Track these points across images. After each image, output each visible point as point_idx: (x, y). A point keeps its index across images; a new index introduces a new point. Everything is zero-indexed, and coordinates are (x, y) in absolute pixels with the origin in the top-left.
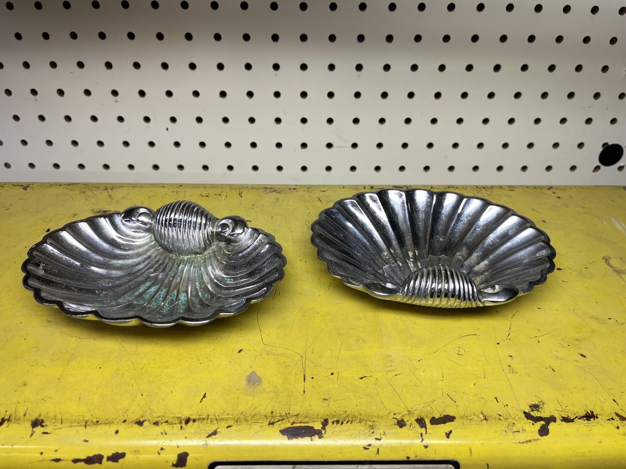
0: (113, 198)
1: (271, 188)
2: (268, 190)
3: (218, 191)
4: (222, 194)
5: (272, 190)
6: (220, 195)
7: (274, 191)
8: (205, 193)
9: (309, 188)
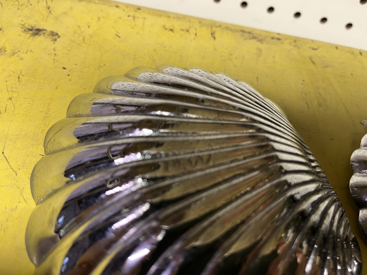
0: (52, 12)
1: (250, 33)
2: (246, 35)
3: (186, 26)
4: (190, 31)
5: (251, 36)
6: (188, 31)
7: (254, 38)
8: (169, 25)
9: (295, 41)
